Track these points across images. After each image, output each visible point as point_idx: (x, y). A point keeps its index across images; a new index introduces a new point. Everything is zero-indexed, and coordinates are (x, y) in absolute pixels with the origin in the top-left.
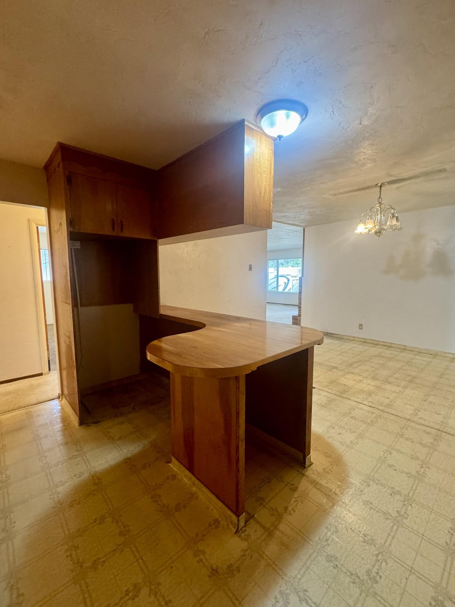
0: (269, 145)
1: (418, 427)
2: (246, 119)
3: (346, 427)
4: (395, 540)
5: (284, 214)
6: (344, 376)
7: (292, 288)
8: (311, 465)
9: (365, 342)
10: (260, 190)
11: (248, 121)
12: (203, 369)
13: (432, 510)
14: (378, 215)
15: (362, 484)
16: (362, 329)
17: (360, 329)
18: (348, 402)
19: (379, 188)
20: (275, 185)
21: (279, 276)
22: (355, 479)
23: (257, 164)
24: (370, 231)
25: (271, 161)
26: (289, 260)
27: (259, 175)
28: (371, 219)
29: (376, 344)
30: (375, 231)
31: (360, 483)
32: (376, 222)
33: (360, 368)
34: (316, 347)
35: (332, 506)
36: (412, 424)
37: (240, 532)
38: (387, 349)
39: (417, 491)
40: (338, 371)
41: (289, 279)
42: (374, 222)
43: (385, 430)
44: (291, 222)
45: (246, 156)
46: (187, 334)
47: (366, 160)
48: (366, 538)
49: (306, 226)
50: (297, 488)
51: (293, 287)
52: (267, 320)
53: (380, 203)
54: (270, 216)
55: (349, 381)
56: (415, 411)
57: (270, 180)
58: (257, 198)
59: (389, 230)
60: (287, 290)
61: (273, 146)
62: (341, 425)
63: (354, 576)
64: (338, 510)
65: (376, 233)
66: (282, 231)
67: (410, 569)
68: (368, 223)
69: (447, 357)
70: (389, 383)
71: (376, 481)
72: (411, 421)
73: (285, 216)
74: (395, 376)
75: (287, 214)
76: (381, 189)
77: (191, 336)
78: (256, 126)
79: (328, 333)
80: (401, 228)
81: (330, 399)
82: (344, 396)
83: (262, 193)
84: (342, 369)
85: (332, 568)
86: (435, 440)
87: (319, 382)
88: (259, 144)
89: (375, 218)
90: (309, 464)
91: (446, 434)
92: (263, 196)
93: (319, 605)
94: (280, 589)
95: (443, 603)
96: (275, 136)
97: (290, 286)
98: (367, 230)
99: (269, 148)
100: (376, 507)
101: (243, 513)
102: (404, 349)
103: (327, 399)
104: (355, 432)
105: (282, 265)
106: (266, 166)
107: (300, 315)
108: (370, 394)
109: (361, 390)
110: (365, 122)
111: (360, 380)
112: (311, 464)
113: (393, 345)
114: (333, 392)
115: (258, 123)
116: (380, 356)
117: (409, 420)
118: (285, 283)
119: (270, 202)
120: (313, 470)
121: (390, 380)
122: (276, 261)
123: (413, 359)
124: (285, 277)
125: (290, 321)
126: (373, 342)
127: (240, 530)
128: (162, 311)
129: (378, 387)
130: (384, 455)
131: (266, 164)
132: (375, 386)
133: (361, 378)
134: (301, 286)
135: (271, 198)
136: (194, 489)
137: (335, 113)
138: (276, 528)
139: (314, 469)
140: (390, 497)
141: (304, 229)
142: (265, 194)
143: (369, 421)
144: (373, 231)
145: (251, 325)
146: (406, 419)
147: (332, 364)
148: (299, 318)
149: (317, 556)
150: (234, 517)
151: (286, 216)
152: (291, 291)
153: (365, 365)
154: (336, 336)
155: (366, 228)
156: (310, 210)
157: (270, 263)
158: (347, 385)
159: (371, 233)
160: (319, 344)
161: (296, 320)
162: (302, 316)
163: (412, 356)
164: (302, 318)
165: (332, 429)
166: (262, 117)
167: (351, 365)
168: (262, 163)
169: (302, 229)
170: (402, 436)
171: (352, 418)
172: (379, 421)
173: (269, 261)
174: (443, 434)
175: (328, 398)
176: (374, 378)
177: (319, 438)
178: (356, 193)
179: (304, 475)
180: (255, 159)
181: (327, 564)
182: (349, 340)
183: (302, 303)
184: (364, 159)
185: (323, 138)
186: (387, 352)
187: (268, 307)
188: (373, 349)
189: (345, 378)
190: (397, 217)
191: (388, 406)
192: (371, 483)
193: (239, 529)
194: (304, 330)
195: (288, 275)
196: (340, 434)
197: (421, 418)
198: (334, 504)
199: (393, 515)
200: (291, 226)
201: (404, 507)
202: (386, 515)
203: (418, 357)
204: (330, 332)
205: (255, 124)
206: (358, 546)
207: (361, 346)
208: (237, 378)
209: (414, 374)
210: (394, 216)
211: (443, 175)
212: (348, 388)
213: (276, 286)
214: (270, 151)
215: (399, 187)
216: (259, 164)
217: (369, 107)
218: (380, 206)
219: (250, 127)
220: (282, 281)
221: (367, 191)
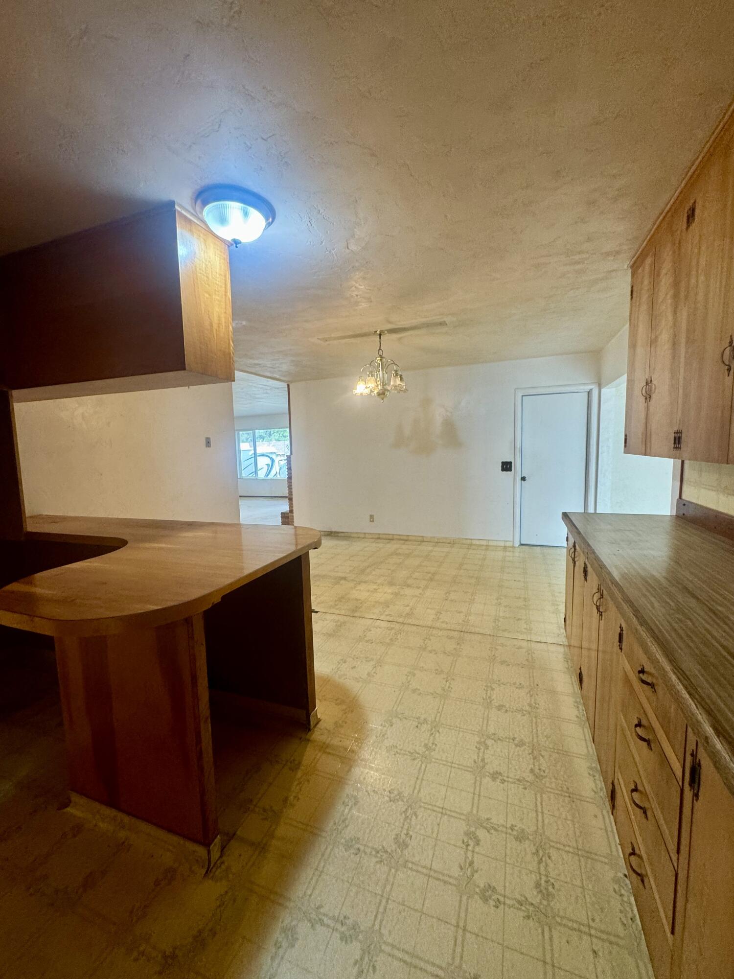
0: (221, 252)
1: (440, 633)
2: (177, 200)
3: (362, 656)
4: (424, 782)
5: (256, 362)
6: (355, 587)
7: (278, 472)
8: (317, 723)
9: (379, 538)
10: (210, 319)
11: (180, 206)
12: (120, 618)
13: (460, 728)
14: (379, 372)
15: (385, 726)
16: (373, 521)
17: (371, 521)
18: (362, 621)
19: (378, 337)
20: (235, 315)
21: (257, 455)
22: (375, 723)
23: (203, 276)
24: (371, 391)
25: (225, 276)
26: (272, 430)
27: (207, 295)
28: (372, 376)
29: (390, 539)
30: (377, 393)
31: (382, 725)
32: (378, 380)
33: (374, 573)
34: (312, 553)
35: (349, 770)
36: (434, 632)
37: (214, 870)
38: (404, 544)
39: (443, 713)
40: (347, 582)
41: (274, 459)
42: (376, 380)
43: (406, 648)
44: (268, 374)
45: (181, 261)
46: (87, 562)
47: (359, 297)
48: (392, 796)
49: (292, 382)
50: (300, 763)
51: (280, 470)
52: (241, 523)
53: (381, 356)
54: (230, 362)
55: (361, 593)
56: (437, 615)
57: (226, 305)
58: (206, 331)
59: (393, 392)
60: (271, 476)
61: (228, 254)
62: (355, 655)
63: (380, 852)
64: (358, 771)
65: (379, 394)
66: (255, 387)
67: (441, 810)
68: (369, 381)
69: (464, 544)
70: (408, 586)
71: (400, 716)
72: (434, 628)
73: (258, 364)
74: (414, 576)
75: (260, 362)
76: (380, 338)
77: (96, 564)
78: (196, 217)
79: (331, 532)
80: (406, 390)
81: (339, 623)
82: (356, 615)
83: (214, 324)
84: (352, 579)
85: (352, 856)
86: (458, 644)
87: (322, 603)
88: (203, 246)
89: (377, 375)
90: (315, 722)
91: (468, 634)
92: (216, 330)
93: (338, 918)
94: (283, 925)
95: (475, 834)
96: (229, 238)
97: (276, 469)
98: (367, 391)
99: (221, 255)
100: (401, 750)
101: (216, 837)
102: (422, 541)
103: (335, 624)
104: (372, 660)
105: (262, 438)
106: (217, 282)
107: (291, 511)
108: (387, 604)
109: (376, 602)
110: (353, 247)
111: (375, 589)
112: (319, 721)
113: (410, 538)
114: (343, 612)
115: (198, 213)
116: (395, 553)
117: (431, 627)
118: (268, 465)
119: (229, 340)
120: (321, 730)
121: (410, 582)
122: (251, 432)
123: (431, 551)
124: (267, 456)
125: (279, 521)
126: (387, 537)
127: (212, 868)
128: (31, 527)
129: (396, 594)
130: (407, 679)
131: (218, 279)
132: (392, 594)
133: (375, 587)
134: (289, 469)
135: (230, 333)
136: (122, 834)
137: (313, 225)
138: (272, 836)
139: (322, 728)
140: (416, 729)
141: (288, 386)
142: (219, 327)
143: (388, 641)
144: (376, 392)
145: (216, 533)
146: (428, 627)
147: (340, 575)
148: (290, 514)
149: (332, 850)
150: (201, 851)
151: (260, 364)
152: (278, 476)
153: (380, 569)
154: (342, 535)
155: (366, 388)
156: (294, 359)
157: (243, 435)
158: (360, 600)
159: (373, 394)
160: (316, 548)
161: (287, 518)
162: (294, 511)
163: (430, 548)
164: (294, 514)
165: (344, 664)
166: (205, 203)
167: (363, 571)
168: (210, 277)
169: (285, 385)
170: (425, 649)
171: (367, 641)
172: (399, 637)
173: (241, 433)
174: (466, 635)
175: (337, 622)
176: (391, 584)
177: (326, 680)
178: (353, 340)
179: (309, 740)
180: (198, 269)
181: (346, 854)
182: (358, 538)
183: (293, 493)
184: (357, 296)
185: (301, 257)
186: (404, 548)
187: (242, 502)
188: (389, 546)
189: (357, 590)
190: (401, 376)
191: (408, 615)
192: (394, 720)
193: (211, 866)
194: (299, 532)
195: (271, 453)
196: (355, 667)
197: (443, 622)
198: (351, 767)
199: (420, 752)
200: (269, 380)
201: (431, 737)
202: (413, 755)
203: (436, 549)
204: (334, 530)
205: (192, 211)
206: (384, 811)
207: (374, 545)
208: (188, 621)
209: (432, 570)
210: (397, 374)
211: (444, 329)
212: (361, 603)
213: (254, 470)
214: (223, 261)
215: (400, 339)
216: (206, 278)
217: (355, 228)
218: (381, 360)
219: (185, 218)
220: (263, 462)
221: (365, 339)
